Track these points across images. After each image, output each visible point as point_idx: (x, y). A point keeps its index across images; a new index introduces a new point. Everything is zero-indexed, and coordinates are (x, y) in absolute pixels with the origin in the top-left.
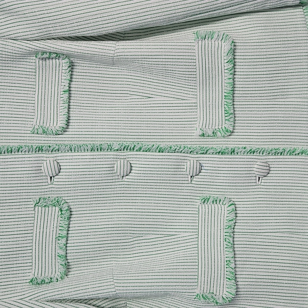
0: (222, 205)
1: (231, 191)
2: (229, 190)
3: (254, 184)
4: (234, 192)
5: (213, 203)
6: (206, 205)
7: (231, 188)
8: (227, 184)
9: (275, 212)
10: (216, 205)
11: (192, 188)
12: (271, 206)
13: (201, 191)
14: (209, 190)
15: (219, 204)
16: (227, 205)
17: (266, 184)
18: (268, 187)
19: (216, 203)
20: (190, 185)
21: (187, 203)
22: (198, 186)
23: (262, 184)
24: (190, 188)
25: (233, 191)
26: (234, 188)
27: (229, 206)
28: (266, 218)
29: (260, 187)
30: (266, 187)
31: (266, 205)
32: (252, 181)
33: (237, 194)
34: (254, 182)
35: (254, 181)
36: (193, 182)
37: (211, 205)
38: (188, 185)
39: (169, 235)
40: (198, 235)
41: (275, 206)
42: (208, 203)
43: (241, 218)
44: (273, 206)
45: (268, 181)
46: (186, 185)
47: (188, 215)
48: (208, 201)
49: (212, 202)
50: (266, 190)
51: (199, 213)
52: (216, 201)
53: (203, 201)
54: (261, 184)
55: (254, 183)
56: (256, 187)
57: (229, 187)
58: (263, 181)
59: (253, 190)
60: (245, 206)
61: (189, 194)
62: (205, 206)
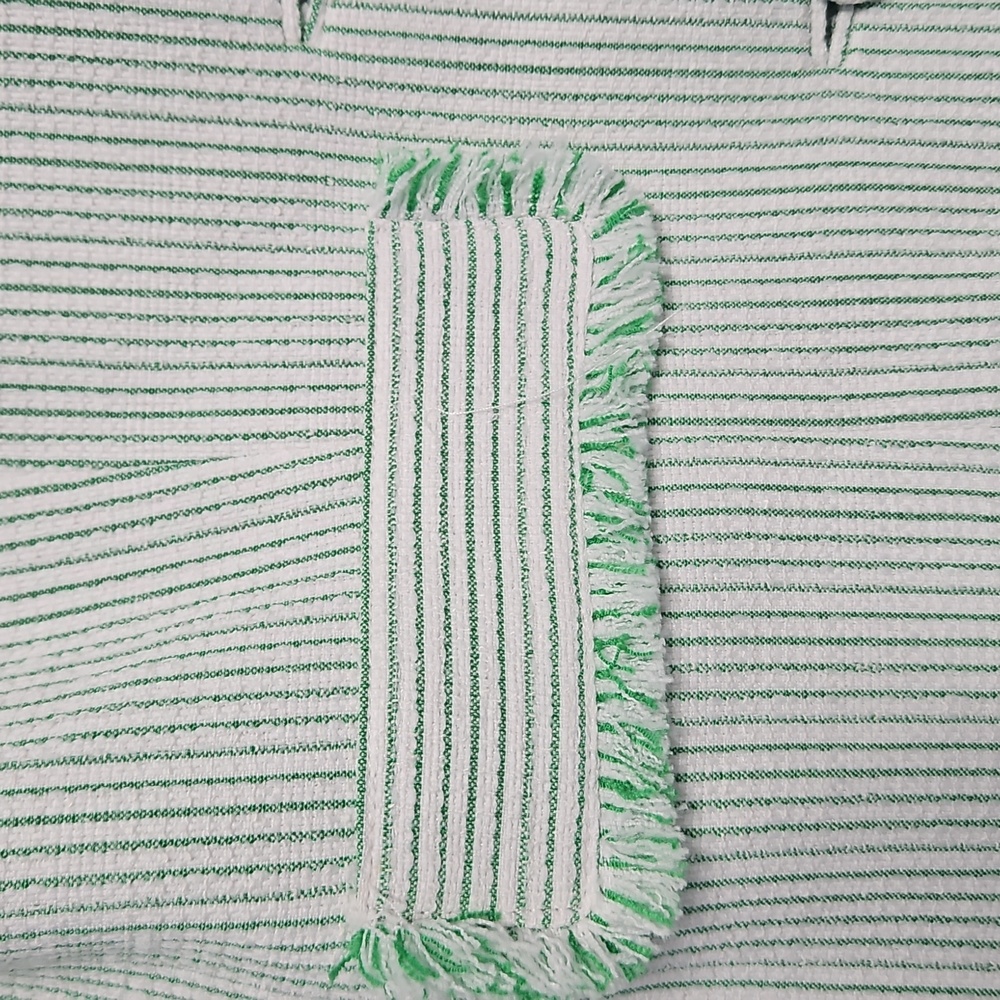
0: (553, 223)
1: (622, 111)
2: (605, 110)
3: (796, 62)
4: (643, 123)
5: (483, 208)
6: (432, 229)
7: (624, 85)
8: (593, 58)
9: (959, 265)
10: (507, 225)
11: (315, 90)
12: (923, 221)
13: (389, 112)
14: (448, 103)
15: (532, 212)
16: (590, 222)
17: (880, 64)
18: (899, 87)
19: (509, 210)
20: (295, 60)
21: (272, 213)
22: (359, 70)
23: (854, 61)
24: (292, 87)
25: (639, 111)
26: (643, 85)
27: (611, 224)
28: (892, 312)
29: (835, 82)
30: (882, 86)
31: (886, 220)
32: (779, 37)
33: (667, 135)
34: (795, 44)
35: (795, 37)
36: (320, 40)
37: (469, 224)
38: (274, 62)
39: (133, 469)
40: (369, 455)
41: (956, 222)
42: (447, 211)
43: (704, 317)
44: (942, 220)
45: (901, 40)
46: (258, 59)
47: (283, 307)
48: (442, 194)
49: (474, 201)
50: (881, 109)
51: (372, 286)
52: (507, 182)
53: (402, 183)
54: (847, 65)
55: (798, 50)
56: (806, 85)
57: (608, 84)
58: (858, 39)
59: (789, 109)
60: (735, 226)
61: (291, 139)
62: (419, 233)
